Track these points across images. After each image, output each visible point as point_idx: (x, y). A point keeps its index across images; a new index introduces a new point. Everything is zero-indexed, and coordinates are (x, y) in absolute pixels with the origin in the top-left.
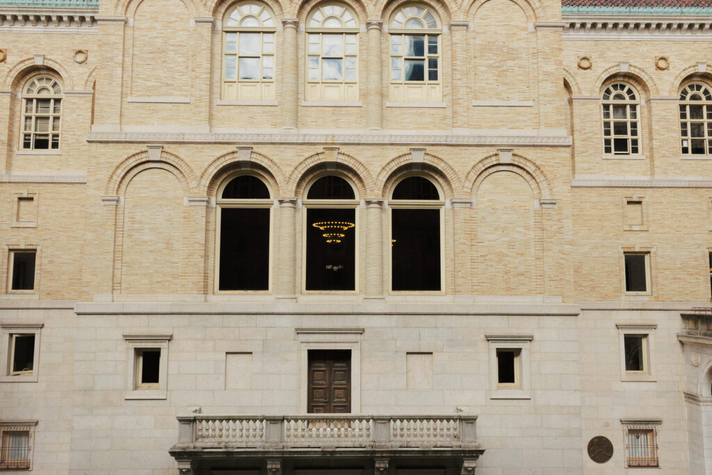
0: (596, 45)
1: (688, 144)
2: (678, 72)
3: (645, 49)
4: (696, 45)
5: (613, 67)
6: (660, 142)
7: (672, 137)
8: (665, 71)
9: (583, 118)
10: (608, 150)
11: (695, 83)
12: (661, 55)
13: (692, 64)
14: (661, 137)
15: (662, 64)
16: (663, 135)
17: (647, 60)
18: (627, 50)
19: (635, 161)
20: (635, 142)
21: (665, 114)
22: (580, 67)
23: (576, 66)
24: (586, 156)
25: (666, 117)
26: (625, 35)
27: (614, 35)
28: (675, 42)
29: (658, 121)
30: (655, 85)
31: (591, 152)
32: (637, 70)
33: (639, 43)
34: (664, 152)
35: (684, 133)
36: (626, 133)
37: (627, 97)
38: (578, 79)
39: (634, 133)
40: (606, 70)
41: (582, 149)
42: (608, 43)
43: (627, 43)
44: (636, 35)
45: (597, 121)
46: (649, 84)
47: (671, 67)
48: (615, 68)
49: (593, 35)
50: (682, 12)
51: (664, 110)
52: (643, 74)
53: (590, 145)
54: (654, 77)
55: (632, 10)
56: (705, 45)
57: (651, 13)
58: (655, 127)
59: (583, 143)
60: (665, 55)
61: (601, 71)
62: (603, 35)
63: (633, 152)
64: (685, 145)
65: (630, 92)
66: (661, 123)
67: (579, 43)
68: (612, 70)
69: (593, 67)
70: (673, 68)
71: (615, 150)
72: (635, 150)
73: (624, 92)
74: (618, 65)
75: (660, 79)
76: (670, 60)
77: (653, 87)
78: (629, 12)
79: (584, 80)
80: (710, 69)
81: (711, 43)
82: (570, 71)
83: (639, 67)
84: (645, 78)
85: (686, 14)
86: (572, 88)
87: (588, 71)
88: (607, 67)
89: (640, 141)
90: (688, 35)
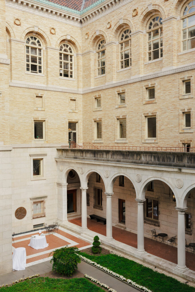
0: (23, 14)
1: (62, 72)
2: (59, 37)
3: (46, 22)
4: (67, 26)
5: (31, 27)
6: (51, 69)
7: (56, 67)
8: (54, 35)
9: (16, 51)
10: (28, 69)
11: (66, 44)
12: (52, 27)
13: (65, 35)
14: (51, 67)
15: (53, 31)
16: (53, 66)
17: (46, 28)
18: (38, 20)
19: (40, 77)
20: (40, 67)
21: (54, 56)
22: (15, 23)
23: (13, 22)
24: (17, 71)
25: (54, 58)
26: (37, 12)
27: (31, 11)
28: (59, 22)
29: (50, 59)
30: (50, 41)
31: (20, 69)
32: (42, 32)
33: (43, 18)
34: (52, 74)
35: (61, 67)
36: (36, 62)
37: (37, 44)
38: (14, 30)
39: (40, 63)
40: (28, 28)
41: (15, 67)
42: (29, 14)
43: (38, 17)
44: (41, 14)
45: (23, 54)
46: (47, 40)
47: (56, 33)
48: (32, 28)
49: (22, 8)
50: (62, 8)
51: (53, 54)
52: (45, 34)
53: (19, 66)
54: (49, 37)
56: (70, 27)
58: (49, 62)
59: (17, 64)
60: (54, 27)
61: (25, 28)
62: (26, 9)
63: (39, 72)
65: (38, 42)
66: (52, 60)
67: (15, 10)
68: (31, 29)
69: (22, 25)
70: (58, 34)
71: (31, 70)
72: (40, 71)
73: (36, 41)
74: (33, 27)
75: (52, 38)
76: (56, 30)
77: (49, 42)
79: (17, 31)
80: (72, 38)
81: (73, 26)
82: (10, 24)
83: (43, 30)
84: (45, 37)
85: (63, 10)
86: (11, 34)
87: (19, 26)
88: (28, 27)
89: (42, 67)
90: (64, 20)
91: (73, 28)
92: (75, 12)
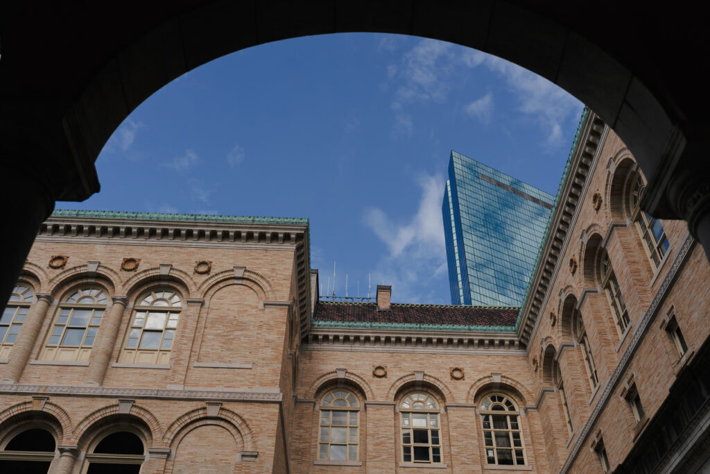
0: (392, 356)
1: (493, 454)
2: (473, 382)
3: (440, 361)
4: (490, 359)
5: (407, 376)
6: (458, 448)
7: (471, 443)
8: (461, 381)
9: (377, 422)
10: (407, 458)
11: (496, 395)
12: (455, 367)
13: (486, 375)
14: (459, 444)
15: (457, 374)
16: (462, 441)
17: (442, 371)
18: (422, 361)
19: (435, 470)
20: (436, 451)
21: (462, 420)
22: (375, 375)
23: (371, 374)
24: (378, 461)
25: (464, 424)
26: (420, 349)
27: (409, 348)
28: (470, 356)
29: (456, 428)
30: (451, 392)
31: (384, 457)
32: (432, 379)
33: (434, 356)
34: (463, 458)
35: (489, 443)
36: (427, 442)
38: (373, 386)
39: (436, 441)
40: (401, 378)
41: (374, 454)
42: (403, 355)
43: (422, 356)
44: (430, 349)
45: (391, 426)
46: (445, 392)
47: (466, 377)
48: (410, 377)
49: (388, 348)
50: (470, 329)
51: (462, 417)
52: (438, 383)
53: (384, 450)
54: (448, 386)
55: (422, 327)
56: (499, 359)
57: (441, 329)
58: (453, 434)
59: (377, 447)
60: (460, 367)
61: (396, 379)
62: (399, 348)
63: (434, 461)
64: (491, 454)
66: (459, 429)
67: (375, 355)
68: (407, 378)
69: (388, 376)
70: (469, 378)
71: (415, 459)
72: (437, 459)
74: (413, 374)
75: (455, 388)
76: (465, 371)
77: (449, 395)
78: (420, 328)
79: (379, 387)
80: (505, 379)
81: (505, 357)
82: (364, 378)
83: (434, 376)
84: (441, 387)
85: (474, 331)
86: (367, 394)
87: (383, 379)
88: (402, 376)
89: (441, 450)
90: (481, 351)
91: (505, 359)
92: (501, 330)
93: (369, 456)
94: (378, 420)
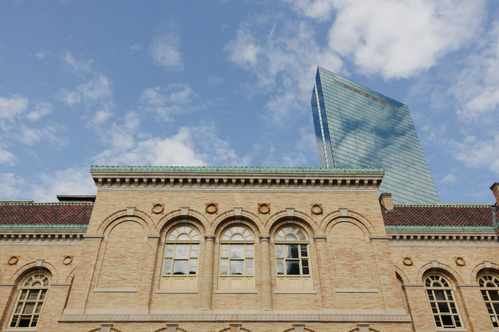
0: (413, 250)
1: (496, 319)
2: (473, 267)
3: (446, 252)
4: (479, 249)
5: (427, 264)
6: (475, 318)
7: (482, 314)
8: (464, 267)
9: (415, 300)
10: (439, 324)
11: (487, 275)
12: (458, 256)
13: (480, 262)
14: (475, 314)
15: (460, 262)
16: (476, 313)
17: (449, 259)
18: (434, 253)
20: (457, 318)
21: (473, 297)
22: (405, 264)
23: (402, 263)
24: (424, 329)
25: (474, 299)
26: (430, 243)
27: (423, 243)
28: (465, 248)
29: (469, 302)
30: (459, 276)
31: (426, 326)
32: (444, 266)
33: (441, 248)
34: (480, 326)
35: (491, 311)
36: (448, 311)
37: (442, 285)
38: (406, 272)
39: (454, 311)
40: (423, 266)
41: (419, 324)
42: (420, 248)
43: (433, 249)
44: (437, 244)
45: (425, 302)
46: (455, 275)
47: (466, 264)
48: (429, 265)
49: (409, 243)
50: (464, 229)
51: (471, 294)
52: (449, 269)
53: (425, 320)
54: (457, 271)
55: (431, 228)
56: (485, 250)
57: (443, 229)
58: (468, 307)
59: (420, 318)
60: (461, 256)
61: (420, 267)
62: (415, 243)
64: (494, 320)
65: (443, 281)
66: (472, 304)
67: (401, 249)
68: (427, 266)
69: (414, 264)
70: (469, 264)
71: (444, 325)
72: (459, 324)
73: (439, 281)
74: (431, 263)
75: (462, 272)
76: (465, 259)
77: (459, 278)
78: (429, 229)
79: (410, 273)
80: (493, 265)
81: (489, 248)
82: (399, 267)
83: (446, 264)
84: (451, 272)
85: (467, 230)
86: (403, 279)
87: (411, 267)
88: (424, 264)
89: (460, 317)
90: (472, 244)
91: (490, 250)
92: (485, 230)
93: (417, 325)
94: (416, 298)
